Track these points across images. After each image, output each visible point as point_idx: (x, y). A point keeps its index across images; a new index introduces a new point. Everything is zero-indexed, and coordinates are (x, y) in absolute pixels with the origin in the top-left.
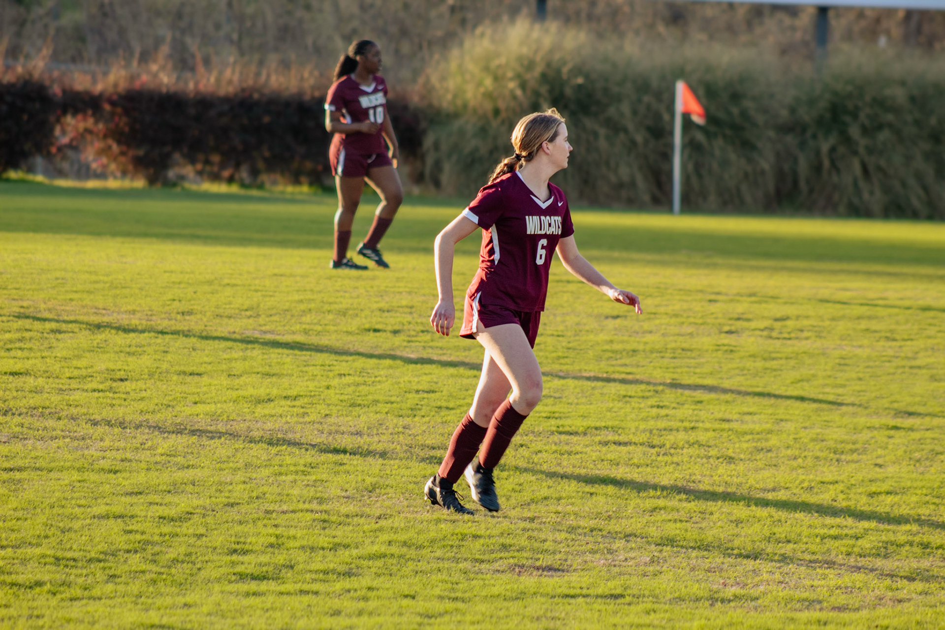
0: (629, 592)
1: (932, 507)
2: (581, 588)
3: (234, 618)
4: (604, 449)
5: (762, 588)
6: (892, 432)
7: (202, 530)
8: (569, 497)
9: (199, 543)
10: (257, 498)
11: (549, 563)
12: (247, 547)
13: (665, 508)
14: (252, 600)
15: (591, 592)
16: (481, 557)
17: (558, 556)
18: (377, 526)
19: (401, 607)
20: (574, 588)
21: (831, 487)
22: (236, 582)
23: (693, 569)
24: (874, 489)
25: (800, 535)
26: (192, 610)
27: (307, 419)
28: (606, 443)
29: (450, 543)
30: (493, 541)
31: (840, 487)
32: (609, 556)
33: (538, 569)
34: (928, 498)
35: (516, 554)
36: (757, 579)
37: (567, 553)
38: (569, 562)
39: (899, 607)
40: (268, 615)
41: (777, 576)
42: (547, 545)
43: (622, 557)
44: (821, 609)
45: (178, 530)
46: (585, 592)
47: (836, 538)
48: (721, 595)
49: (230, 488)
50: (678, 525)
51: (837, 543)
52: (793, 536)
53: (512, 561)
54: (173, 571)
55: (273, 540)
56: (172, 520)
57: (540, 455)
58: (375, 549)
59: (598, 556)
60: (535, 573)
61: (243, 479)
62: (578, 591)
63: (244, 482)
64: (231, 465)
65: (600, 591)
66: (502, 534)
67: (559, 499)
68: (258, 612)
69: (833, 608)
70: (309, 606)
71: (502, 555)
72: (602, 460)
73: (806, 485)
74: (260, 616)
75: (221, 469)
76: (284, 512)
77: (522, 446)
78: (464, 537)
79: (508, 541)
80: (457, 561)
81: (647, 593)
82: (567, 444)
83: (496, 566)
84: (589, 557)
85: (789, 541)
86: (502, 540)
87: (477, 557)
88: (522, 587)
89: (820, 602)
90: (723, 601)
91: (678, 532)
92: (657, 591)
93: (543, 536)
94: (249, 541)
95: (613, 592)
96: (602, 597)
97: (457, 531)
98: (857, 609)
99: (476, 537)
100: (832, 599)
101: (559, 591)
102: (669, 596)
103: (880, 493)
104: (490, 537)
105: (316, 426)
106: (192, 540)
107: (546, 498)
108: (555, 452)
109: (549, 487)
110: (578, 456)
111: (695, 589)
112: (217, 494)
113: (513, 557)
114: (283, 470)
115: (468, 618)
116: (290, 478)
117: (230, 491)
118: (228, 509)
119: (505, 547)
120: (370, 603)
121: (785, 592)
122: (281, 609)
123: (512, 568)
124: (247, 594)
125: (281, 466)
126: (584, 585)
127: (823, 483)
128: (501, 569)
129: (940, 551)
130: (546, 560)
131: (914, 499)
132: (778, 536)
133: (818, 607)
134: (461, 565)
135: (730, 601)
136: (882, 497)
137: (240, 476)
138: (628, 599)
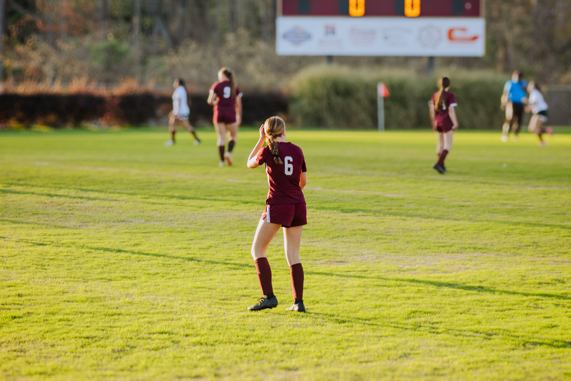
0: (369, 269)
1: (477, 234)
2: (352, 268)
3: (227, 284)
4: (359, 218)
5: (417, 266)
6: (462, 208)
7: (215, 252)
8: (347, 236)
9: (214, 257)
10: (234, 240)
11: (340, 260)
12: (231, 258)
13: (381, 238)
14: (234, 277)
15: (355, 270)
16: (316, 259)
17: (343, 257)
18: (278, 249)
19: (287, 278)
20: (350, 268)
21: (441, 229)
22: (228, 270)
23: (392, 260)
24: (456, 228)
25: (430, 246)
26: (212, 281)
27: (251, 211)
28: (359, 216)
29: (304, 254)
30: (320, 252)
31: (444, 228)
32: (362, 257)
33: (336, 262)
34: (475, 231)
35: (328, 257)
36: (415, 263)
37: (346, 256)
38: (347, 259)
39: (466, 271)
40: (240, 282)
41: (423, 262)
42: (339, 253)
43: (366, 257)
44: (439, 273)
45: (206, 252)
46: (353, 270)
47: (443, 247)
48: (402, 269)
49: (224, 237)
50: (386, 244)
51: (443, 249)
52: (427, 247)
53: (327, 260)
54: (205, 267)
55: (240, 255)
56: (204, 249)
57: (335, 221)
58: (277, 257)
59: (358, 256)
60: (335, 263)
61: (229, 233)
62: (351, 270)
63: (229, 235)
64: (224, 228)
65: (359, 269)
66: (323, 250)
67: (343, 236)
68: (236, 281)
69: (443, 272)
70: (254, 278)
71: (323, 257)
72: (358, 222)
73: (432, 228)
74: (237, 283)
75: (221, 230)
76: (244, 245)
77: (329, 218)
78: (309, 252)
79: (325, 252)
80: (307, 260)
81: (376, 269)
82: (345, 216)
83: (321, 261)
84: (354, 257)
85: (426, 249)
86: (323, 252)
87: (314, 258)
88: (331, 269)
89: (438, 270)
90: (403, 271)
91: (386, 247)
92: (380, 269)
93: (338, 250)
94: (232, 255)
95: (364, 269)
96: (360, 271)
97: (307, 249)
98: (452, 272)
99: (313, 251)
100: (443, 269)
101: (344, 270)
102: (384, 270)
103: (458, 230)
104: (318, 251)
105: (254, 213)
106: (211, 256)
107: (338, 236)
108: (341, 219)
109: (339, 232)
110: (349, 221)
111: (393, 267)
112: (220, 239)
113: (327, 258)
114: (243, 229)
115: (312, 281)
116: (246, 232)
117: (224, 238)
118: (224, 244)
119: (324, 255)
120: (276, 277)
121: (426, 267)
122: (244, 280)
123: (327, 262)
124: (232, 275)
125: (242, 228)
126: (353, 267)
127: (438, 227)
128: (323, 262)
129: (480, 250)
130: (338, 259)
131: (471, 232)
132: (422, 247)
133: (438, 272)
134: (309, 262)
135: (406, 271)
136: (459, 231)
137: (227, 232)
138: (369, 272)
